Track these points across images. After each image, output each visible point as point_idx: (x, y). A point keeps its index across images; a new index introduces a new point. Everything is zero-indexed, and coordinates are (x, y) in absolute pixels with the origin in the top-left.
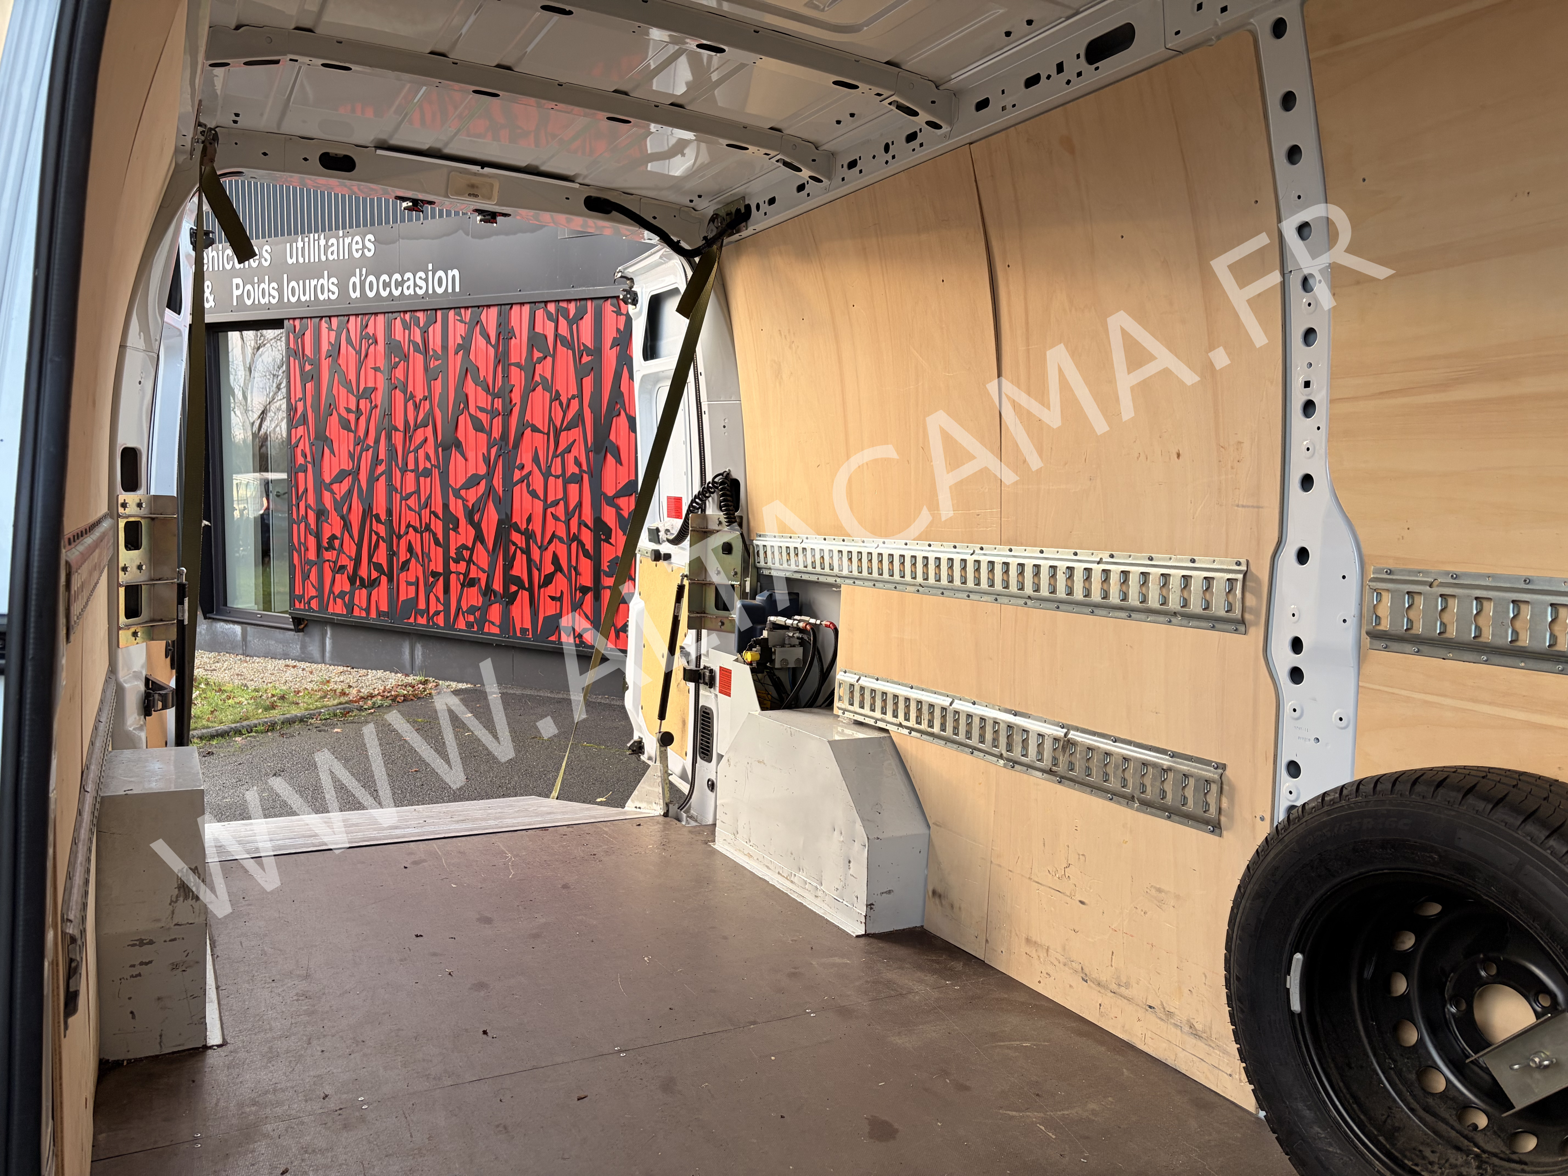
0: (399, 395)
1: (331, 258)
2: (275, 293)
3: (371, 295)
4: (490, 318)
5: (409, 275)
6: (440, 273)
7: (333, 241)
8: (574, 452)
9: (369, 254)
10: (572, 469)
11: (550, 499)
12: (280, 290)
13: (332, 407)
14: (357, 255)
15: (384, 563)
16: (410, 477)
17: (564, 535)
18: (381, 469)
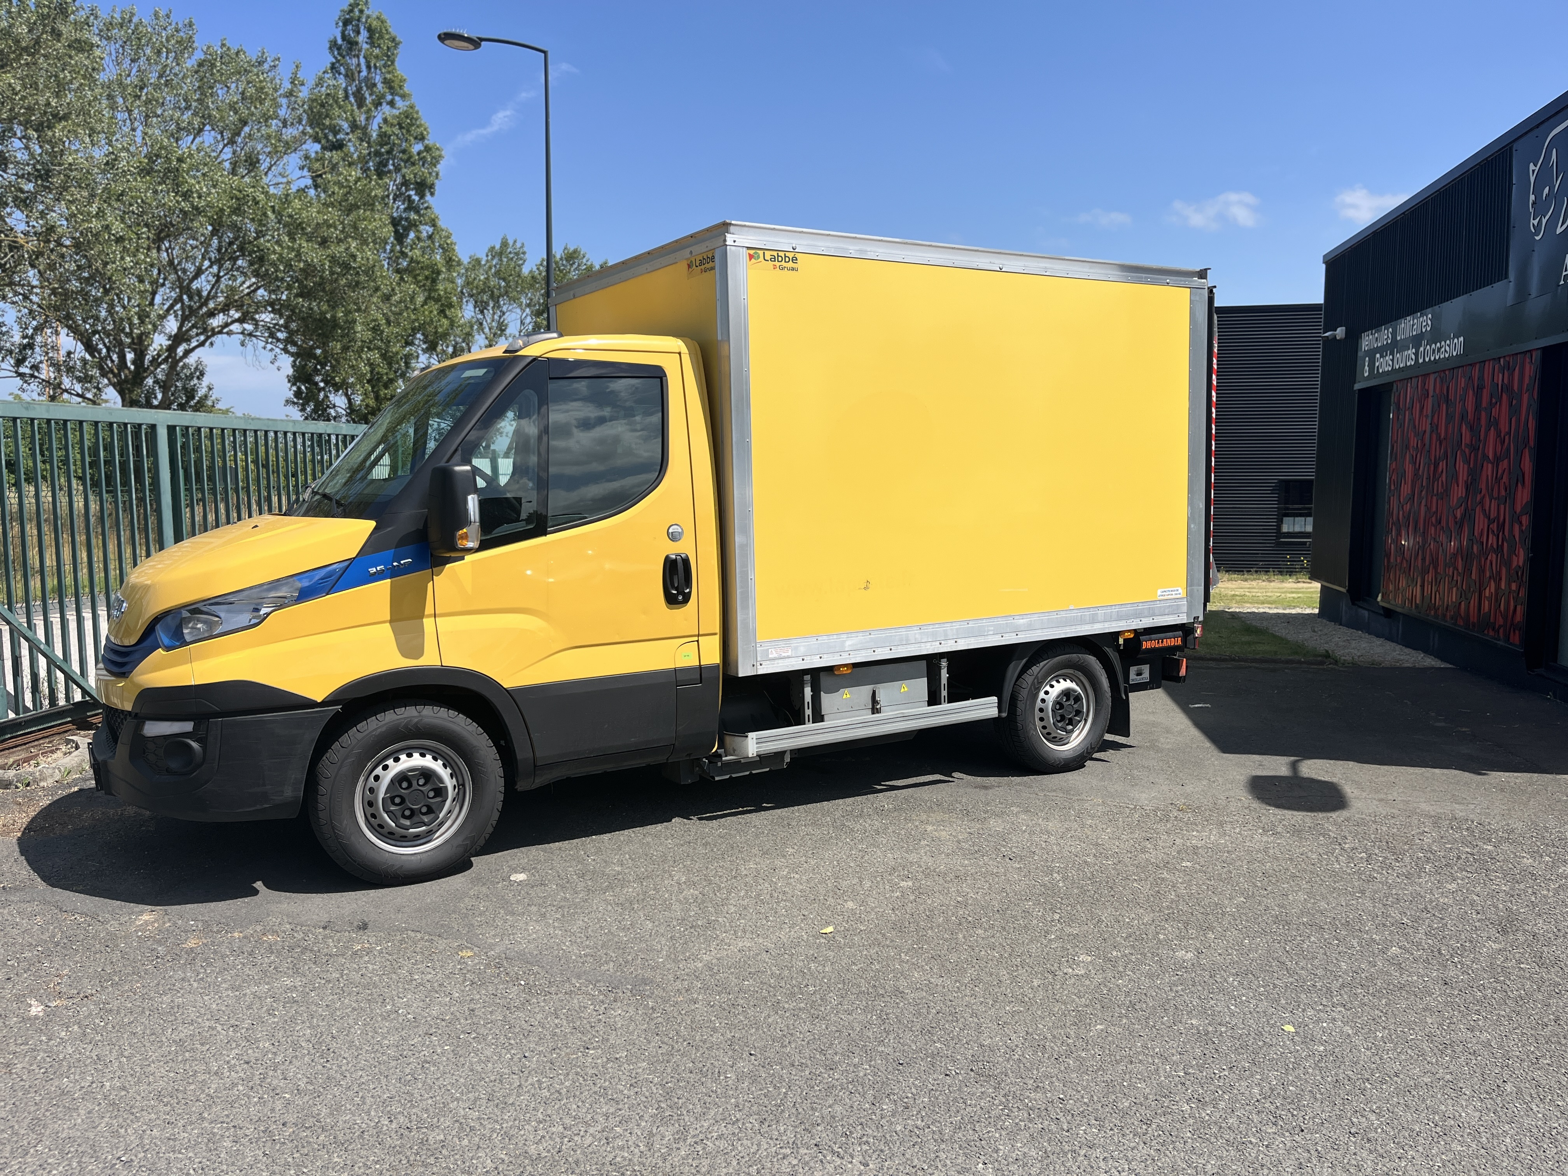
0: (1434, 436)
1: (1414, 333)
2: (1391, 363)
3: (1427, 360)
4: (1476, 373)
5: (1443, 343)
6: (1456, 340)
7: (1415, 321)
8: (1505, 479)
9: (1429, 329)
10: (1503, 493)
11: (1492, 517)
12: (1392, 360)
13: (1407, 447)
14: (1424, 330)
15: (1420, 565)
16: (1435, 498)
17: (1495, 546)
18: (1424, 493)
